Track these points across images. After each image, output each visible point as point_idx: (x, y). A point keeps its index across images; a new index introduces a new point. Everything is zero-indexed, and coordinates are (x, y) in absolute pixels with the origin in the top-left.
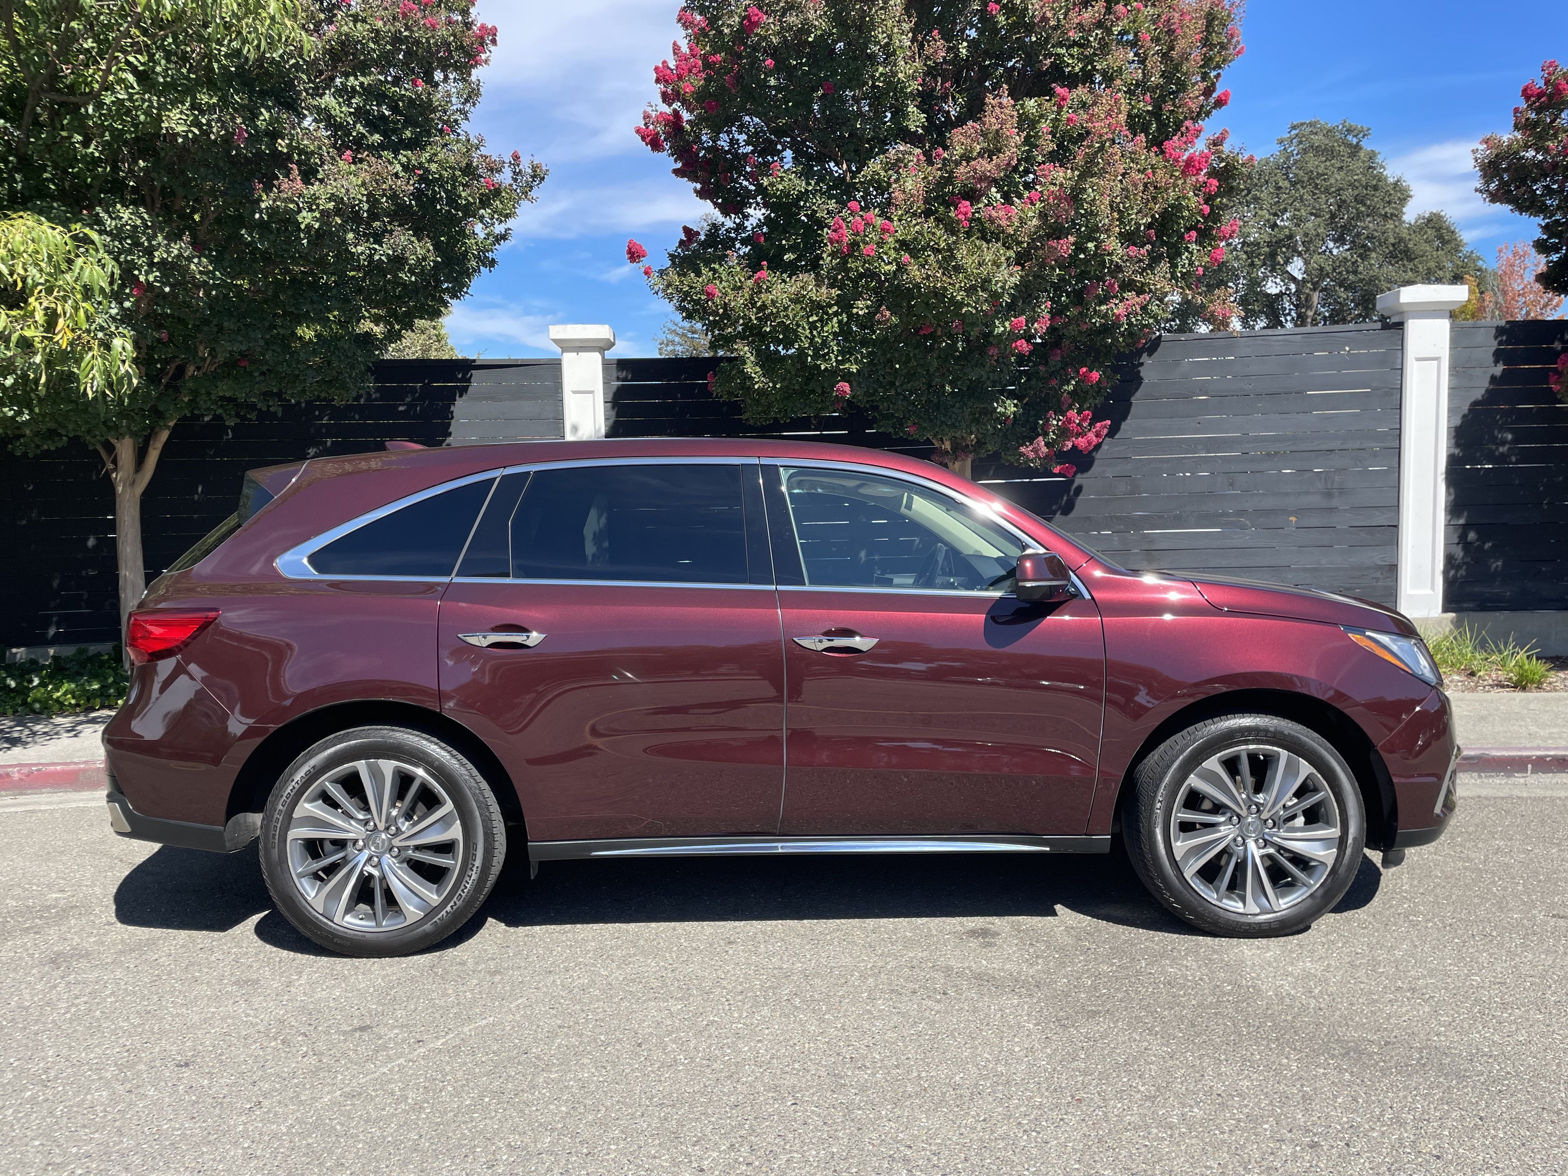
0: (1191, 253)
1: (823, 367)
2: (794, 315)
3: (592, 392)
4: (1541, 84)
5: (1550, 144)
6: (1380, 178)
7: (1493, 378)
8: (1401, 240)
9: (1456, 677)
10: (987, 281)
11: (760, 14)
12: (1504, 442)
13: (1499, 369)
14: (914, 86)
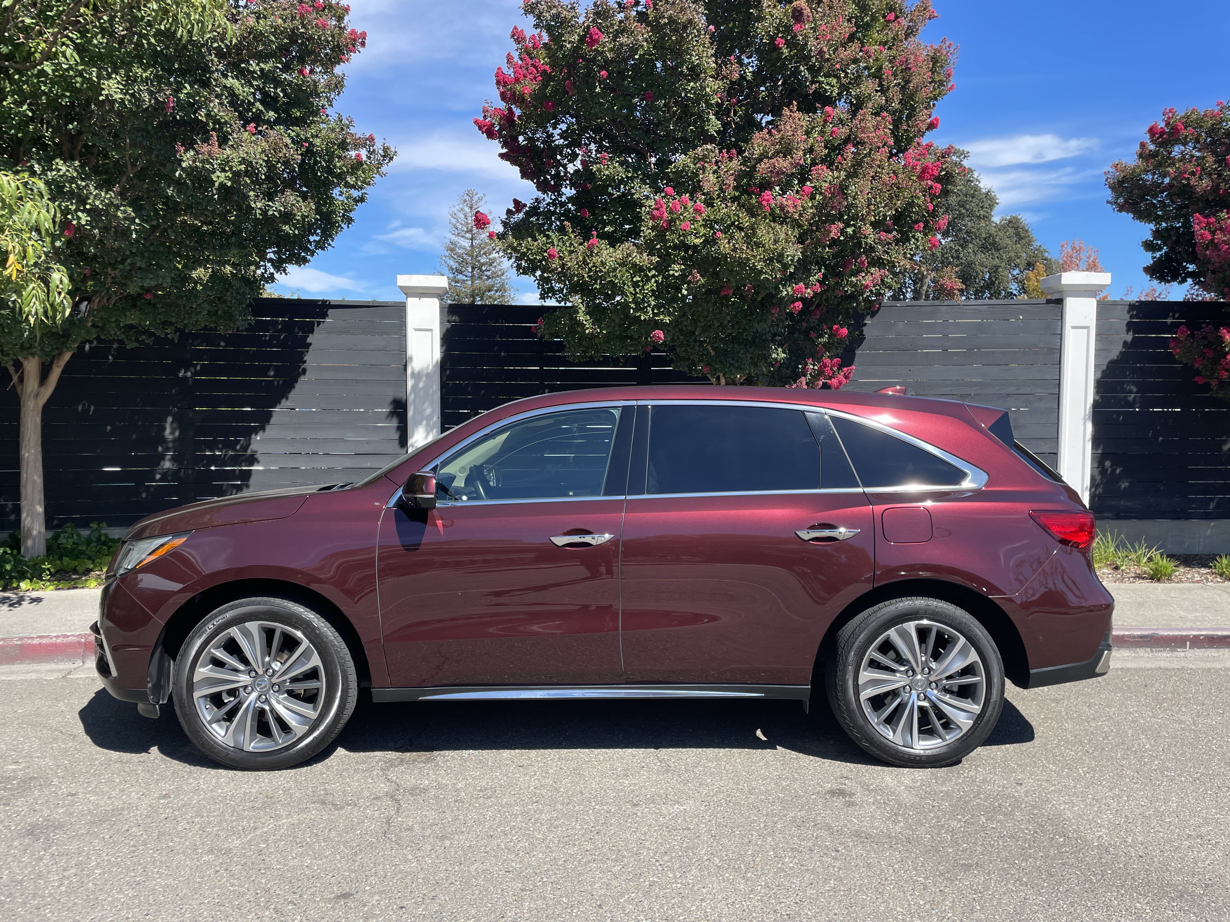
0: (917, 240)
1: (642, 318)
2: (623, 276)
3: (431, 330)
4: (1162, 125)
5: (1170, 169)
6: (977, 189)
7: (1125, 343)
8: (991, 235)
9: (1105, 571)
10: (781, 255)
11: (600, 33)
12: (1131, 392)
13: (1129, 337)
14: (715, 100)
